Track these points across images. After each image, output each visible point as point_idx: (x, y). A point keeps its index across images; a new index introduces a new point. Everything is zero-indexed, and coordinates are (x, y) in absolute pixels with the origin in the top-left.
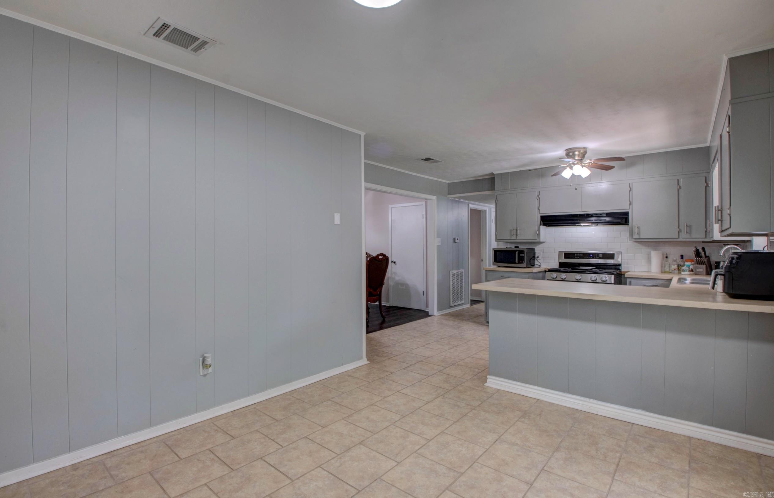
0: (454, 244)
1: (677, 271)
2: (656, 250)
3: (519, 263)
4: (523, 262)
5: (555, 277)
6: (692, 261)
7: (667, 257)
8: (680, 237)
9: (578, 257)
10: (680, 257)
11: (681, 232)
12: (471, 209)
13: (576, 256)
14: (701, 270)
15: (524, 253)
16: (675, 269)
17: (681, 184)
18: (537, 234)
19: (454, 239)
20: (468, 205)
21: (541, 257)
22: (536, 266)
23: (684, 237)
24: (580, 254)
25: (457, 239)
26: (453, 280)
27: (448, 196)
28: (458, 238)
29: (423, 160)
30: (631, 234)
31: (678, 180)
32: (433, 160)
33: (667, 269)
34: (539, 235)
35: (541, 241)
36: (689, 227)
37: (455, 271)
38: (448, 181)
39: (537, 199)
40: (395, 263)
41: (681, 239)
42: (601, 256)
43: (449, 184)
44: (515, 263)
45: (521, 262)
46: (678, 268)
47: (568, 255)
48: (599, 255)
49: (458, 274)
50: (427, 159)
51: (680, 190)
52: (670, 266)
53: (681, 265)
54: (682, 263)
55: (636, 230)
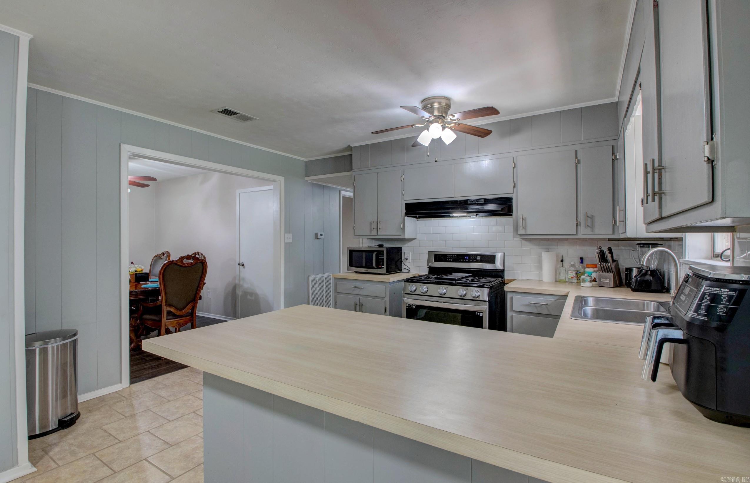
0: (317, 240)
1: (575, 280)
2: (548, 250)
3: (378, 267)
4: (383, 266)
5: (413, 289)
6: (595, 266)
7: (562, 261)
8: (579, 232)
9: (451, 260)
10: (579, 261)
11: (580, 225)
12: (343, 197)
13: (449, 259)
14: (607, 280)
15: (384, 255)
16: (572, 278)
17: (580, 157)
18: (402, 228)
19: (316, 234)
20: (340, 191)
21: (410, 260)
22: (403, 271)
23: (584, 232)
24: (454, 256)
25: (321, 235)
26: (313, 288)
27: (305, 178)
28: (323, 233)
29: (219, 112)
30: (516, 229)
31: (576, 151)
32: (238, 114)
33: (562, 277)
34: (403, 229)
35: (406, 238)
36: (591, 218)
37: (318, 276)
38: (305, 159)
39: (402, 181)
40: (243, 265)
41: (580, 236)
42: (479, 258)
43: (306, 162)
44: (374, 268)
45: (380, 266)
46: (577, 276)
47: (440, 257)
48: (476, 257)
49: (321, 280)
50: (227, 112)
51: (579, 165)
52: (566, 273)
53: (580, 272)
54: (581, 270)
55: (521, 223)
